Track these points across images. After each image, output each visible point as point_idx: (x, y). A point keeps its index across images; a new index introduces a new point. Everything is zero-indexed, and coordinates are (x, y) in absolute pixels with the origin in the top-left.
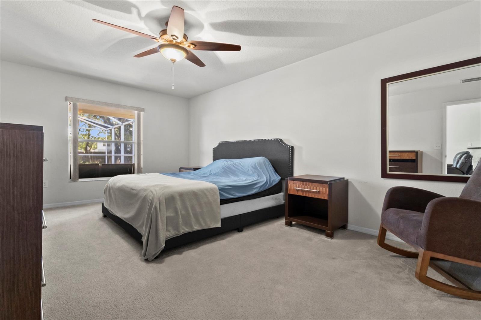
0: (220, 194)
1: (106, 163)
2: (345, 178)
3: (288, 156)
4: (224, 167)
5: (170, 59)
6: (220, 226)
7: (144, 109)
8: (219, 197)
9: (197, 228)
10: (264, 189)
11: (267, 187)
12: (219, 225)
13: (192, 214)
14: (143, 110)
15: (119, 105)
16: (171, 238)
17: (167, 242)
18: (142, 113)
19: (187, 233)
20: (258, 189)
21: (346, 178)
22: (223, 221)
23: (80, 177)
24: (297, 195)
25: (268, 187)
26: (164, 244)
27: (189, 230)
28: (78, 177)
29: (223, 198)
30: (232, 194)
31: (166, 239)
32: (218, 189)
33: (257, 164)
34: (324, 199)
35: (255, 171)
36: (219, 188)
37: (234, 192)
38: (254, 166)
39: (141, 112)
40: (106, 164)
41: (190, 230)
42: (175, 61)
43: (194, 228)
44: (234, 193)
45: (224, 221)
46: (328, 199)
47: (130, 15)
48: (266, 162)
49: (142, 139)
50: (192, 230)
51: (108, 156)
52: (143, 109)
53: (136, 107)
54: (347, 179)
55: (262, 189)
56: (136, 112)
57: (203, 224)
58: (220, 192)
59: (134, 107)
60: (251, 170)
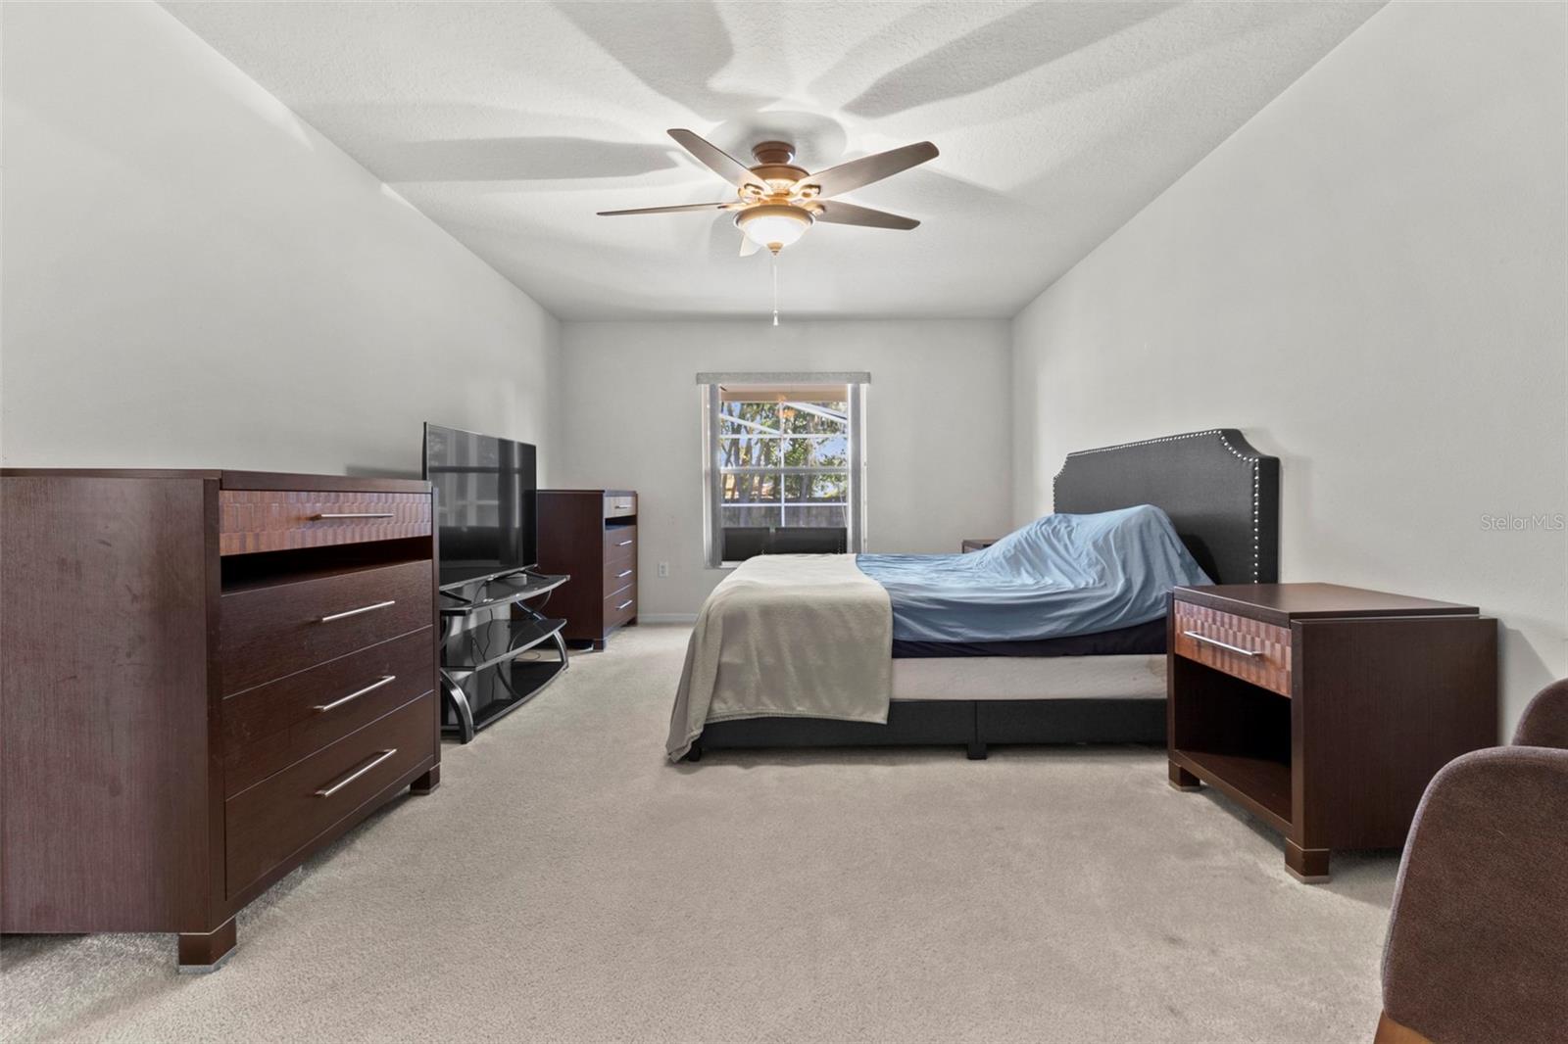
0: (895, 622)
1: (783, 525)
2: (1481, 612)
3: (1250, 499)
4: (1020, 543)
5: (768, 245)
6: (884, 722)
7: (869, 374)
8: (891, 631)
9: (805, 709)
10: (1095, 626)
11: (1116, 620)
12: (880, 717)
13: (791, 669)
14: (868, 378)
15: (805, 374)
16: (727, 719)
17: (708, 728)
18: (864, 387)
19: (769, 718)
20: (1067, 624)
21: (1487, 611)
22: (896, 707)
23: (727, 558)
24: (1199, 661)
25: (1117, 622)
26: (697, 729)
27: (779, 711)
28: (720, 557)
29: (904, 637)
30: (945, 628)
31: (707, 720)
32: (889, 604)
33: (1111, 536)
34: (1277, 692)
35: (1096, 558)
36: (892, 602)
37: (950, 624)
38: (1101, 542)
39: (862, 385)
40: (785, 529)
41: (783, 712)
42: (779, 248)
43: (794, 709)
44: (950, 627)
45: (898, 709)
46: (1290, 696)
47: (677, 169)
48: (1154, 525)
49: (864, 458)
50: (788, 712)
51: (786, 507)
52: (866, 376)
53: (847, 373)
54: (1494, 616)
55: (1082, 627)
56: (849, 387)
57: (826, 703)
58: (894, 617)
59: (841, 373)
60: (1088, 555)
